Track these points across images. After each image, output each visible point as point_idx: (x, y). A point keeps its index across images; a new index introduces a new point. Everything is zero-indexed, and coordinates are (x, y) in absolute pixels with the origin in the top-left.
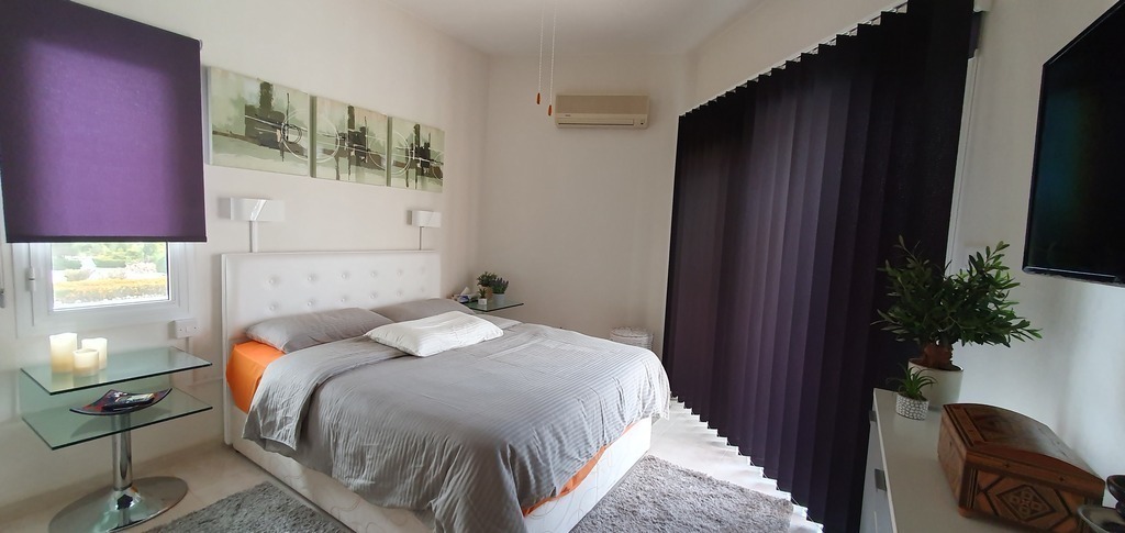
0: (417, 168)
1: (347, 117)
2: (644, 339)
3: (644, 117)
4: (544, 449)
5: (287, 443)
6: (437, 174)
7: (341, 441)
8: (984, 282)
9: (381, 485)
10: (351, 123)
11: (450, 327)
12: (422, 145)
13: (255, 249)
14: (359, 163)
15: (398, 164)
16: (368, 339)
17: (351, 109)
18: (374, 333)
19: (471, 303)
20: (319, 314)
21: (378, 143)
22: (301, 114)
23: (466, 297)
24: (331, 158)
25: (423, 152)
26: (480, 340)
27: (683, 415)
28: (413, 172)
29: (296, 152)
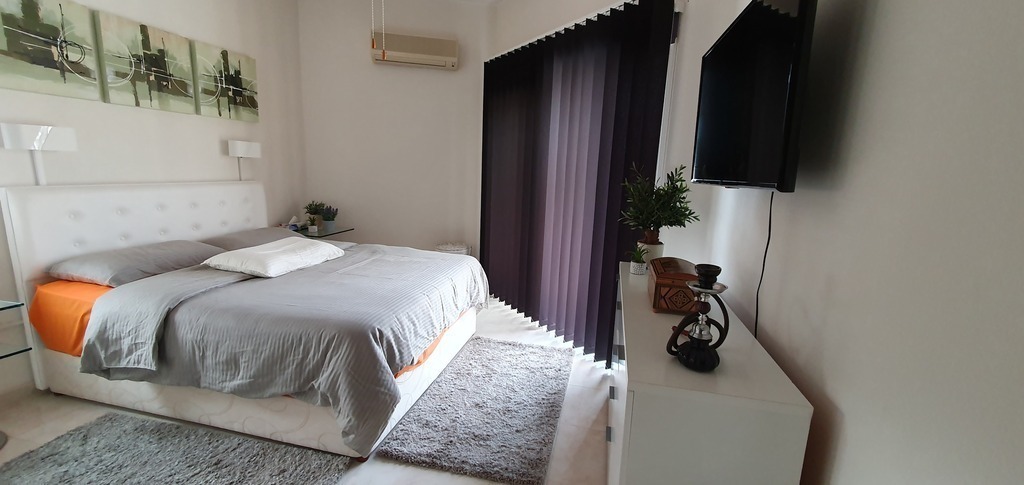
0: (229, 97)
1: (140, 37)
2: (465, 251)
3: (455, 60)
4: (404, 330)
5: (141, 366)
6: (252, 104)
7: (209, 353)
8: (675, 190)
9: (260, 380)
10: (146, 43)
11: (293, 251)
12: (232, 72)
13: (43, 180)
14: (161, 89)
15: (206, 92)
16: (207, 267)
17: (144, 29)
18: (212, 261)
19: (302, 230)
20: (140, 247)
21: (181, 69)
22: (80, 30)
23: (295, 226)
24: (126, 82)
25: (234, 80)
26: (324, 260)
27: (498, 307)
28: (224, 100)
29: (81, 73)
